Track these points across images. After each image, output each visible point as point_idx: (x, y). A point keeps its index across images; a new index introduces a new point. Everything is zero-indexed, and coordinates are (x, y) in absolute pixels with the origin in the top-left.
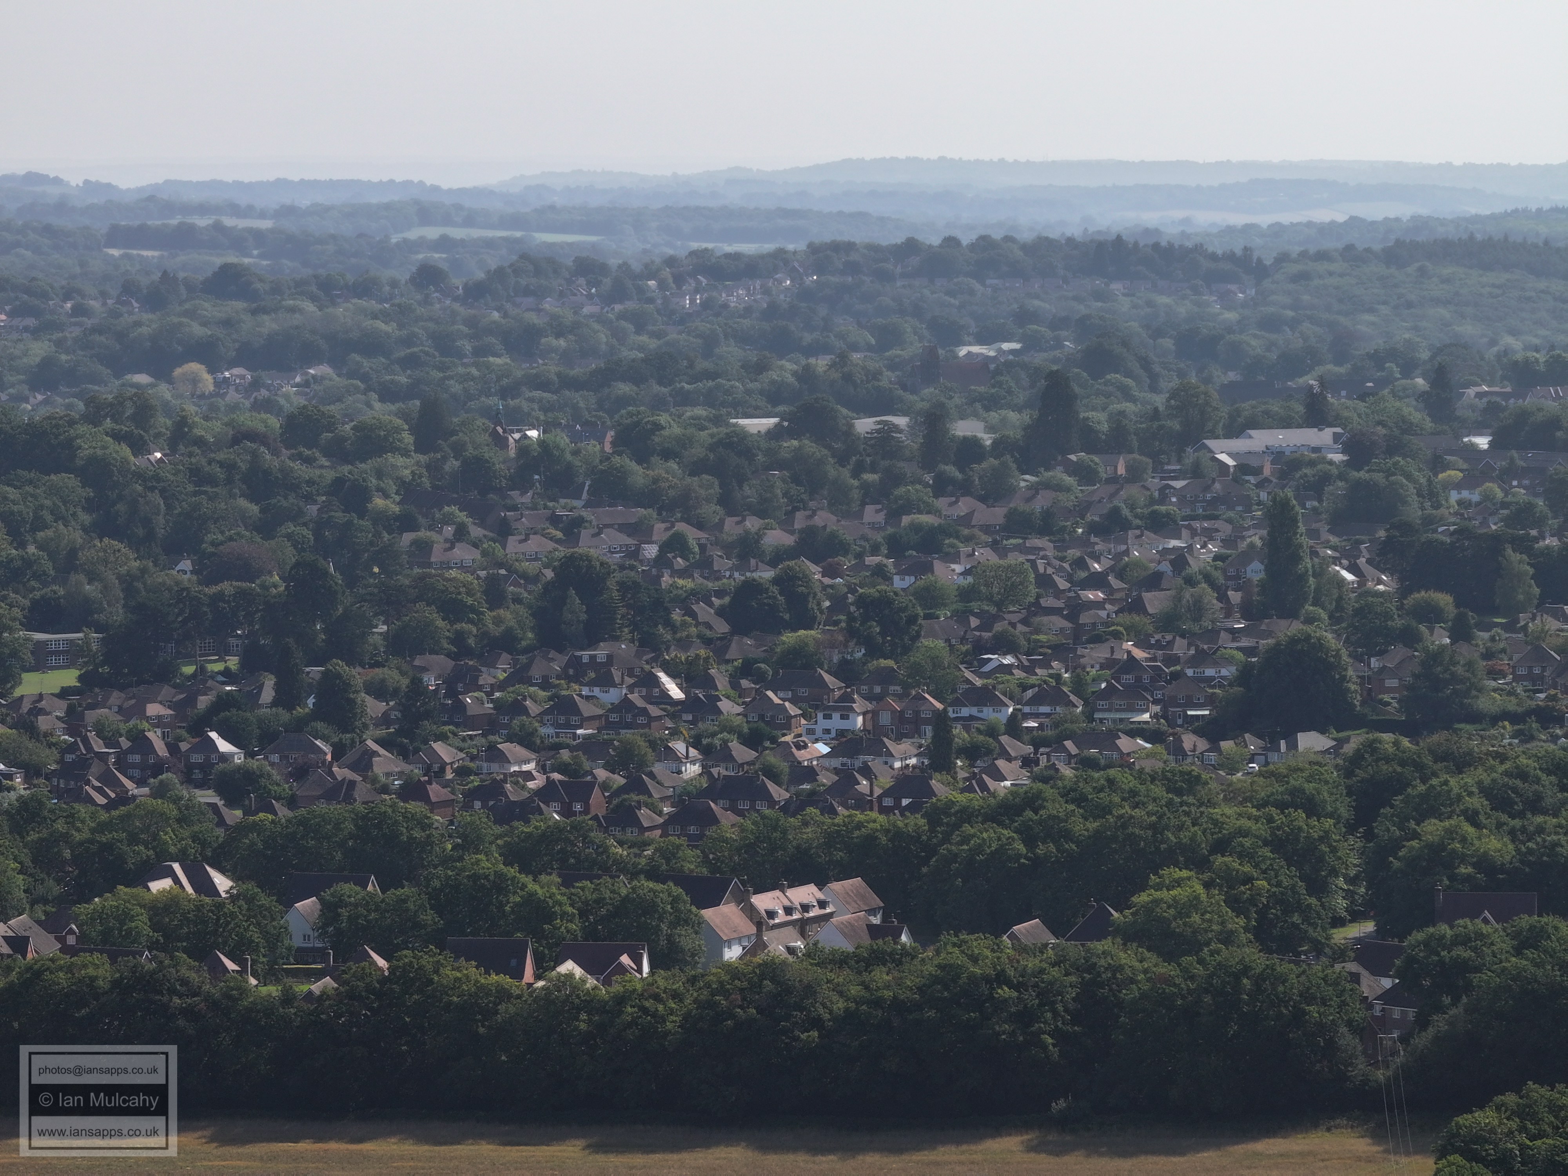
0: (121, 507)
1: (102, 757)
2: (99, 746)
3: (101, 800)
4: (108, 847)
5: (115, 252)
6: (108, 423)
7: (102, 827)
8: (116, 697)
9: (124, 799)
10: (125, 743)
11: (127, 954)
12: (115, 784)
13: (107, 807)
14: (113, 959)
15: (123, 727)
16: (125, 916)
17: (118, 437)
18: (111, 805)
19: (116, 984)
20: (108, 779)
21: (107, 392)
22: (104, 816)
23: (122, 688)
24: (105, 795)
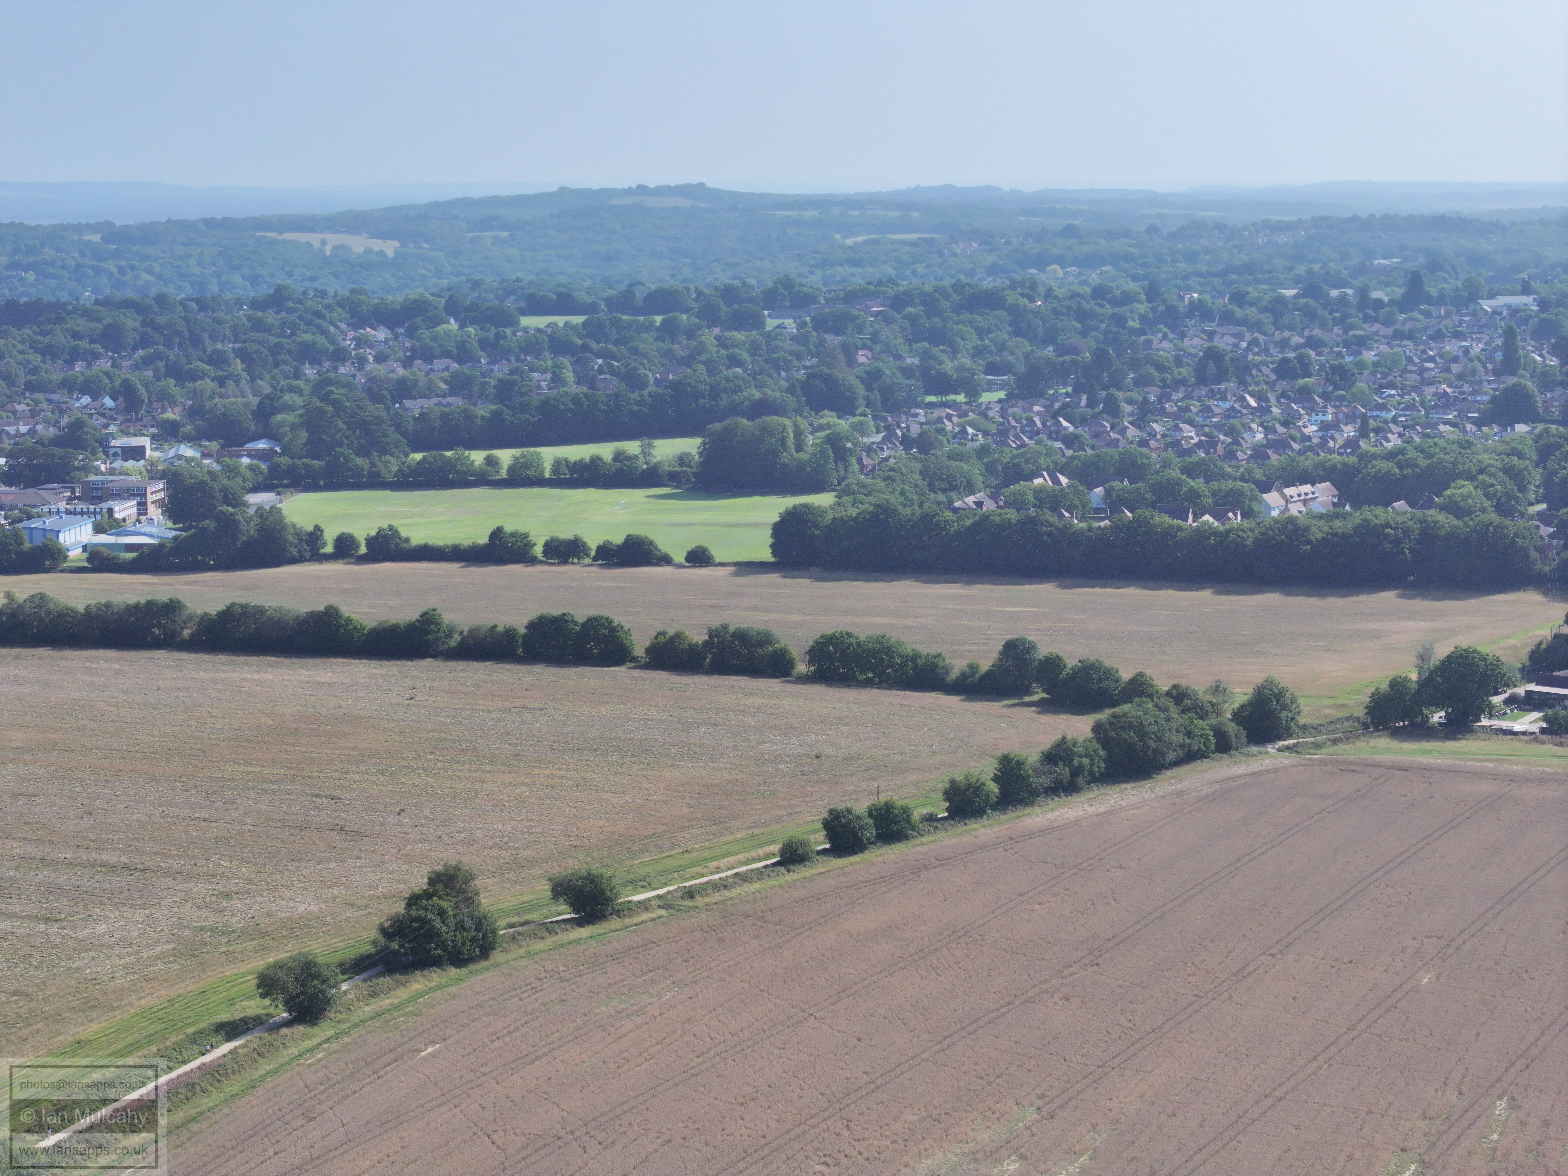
0: (1024, 324)
1: (1015, 428)
2: (1013, 423)
3: (1014, 445)
4: (1017, 465)
5: (1023, 219)
6: (1019, 290)
7: (1014, 457)
8: (1021, 403)
9: (1023, 445)
10: (1024, 422)
11: (1024, 509)
12: (1020, 439)
13: (1017, 449)
14: (1018, 512)
15: (1024, 416)
16: (1023, 494)
17: (1023, 295)
18: (1018, 447)
19: (1019, 521)
20: (1017, 437)
21: (1018, 277)
22: (1015, 452)
23: (1023, 399)
24: (1016, 444)
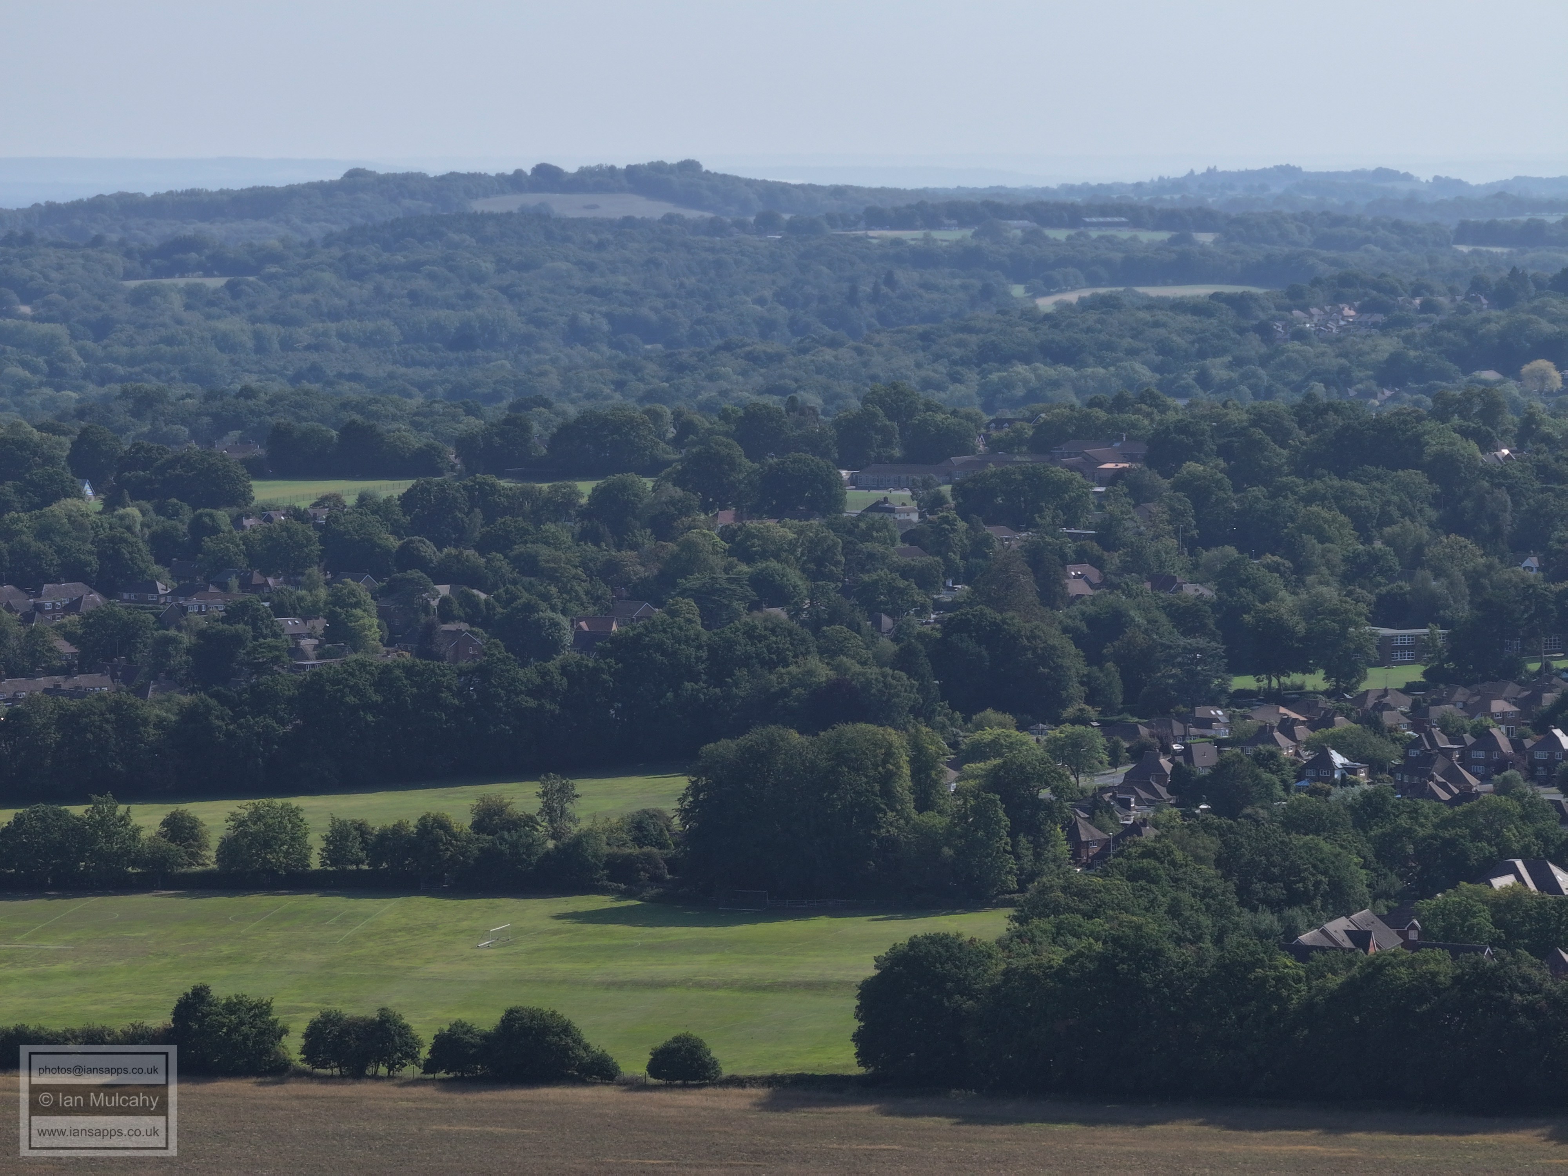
0: (1468, 504)
1: (1447, 753)
2: (1443, 742)
3: (1445, 796)
4: (1450, 843)
5: (1464, 249)
6: (1456, 420)
7: (1445, 823)
8: (1461, 694)
9: (1467, 795)
10: (1469, 739)
11: (1468, 950)
12: (1458, 779)
13: (1451, 803)
14: (1455, 957)
15: (1468, 724)
16: (1467, 913)
17: (1465, 433)
18: (1455, 801)
19: (1457, 980)
20: (1452, 775)
21: (1455, 388)
22: (1447, 812)
23: (1467, 684)
24: (1449, 791)
